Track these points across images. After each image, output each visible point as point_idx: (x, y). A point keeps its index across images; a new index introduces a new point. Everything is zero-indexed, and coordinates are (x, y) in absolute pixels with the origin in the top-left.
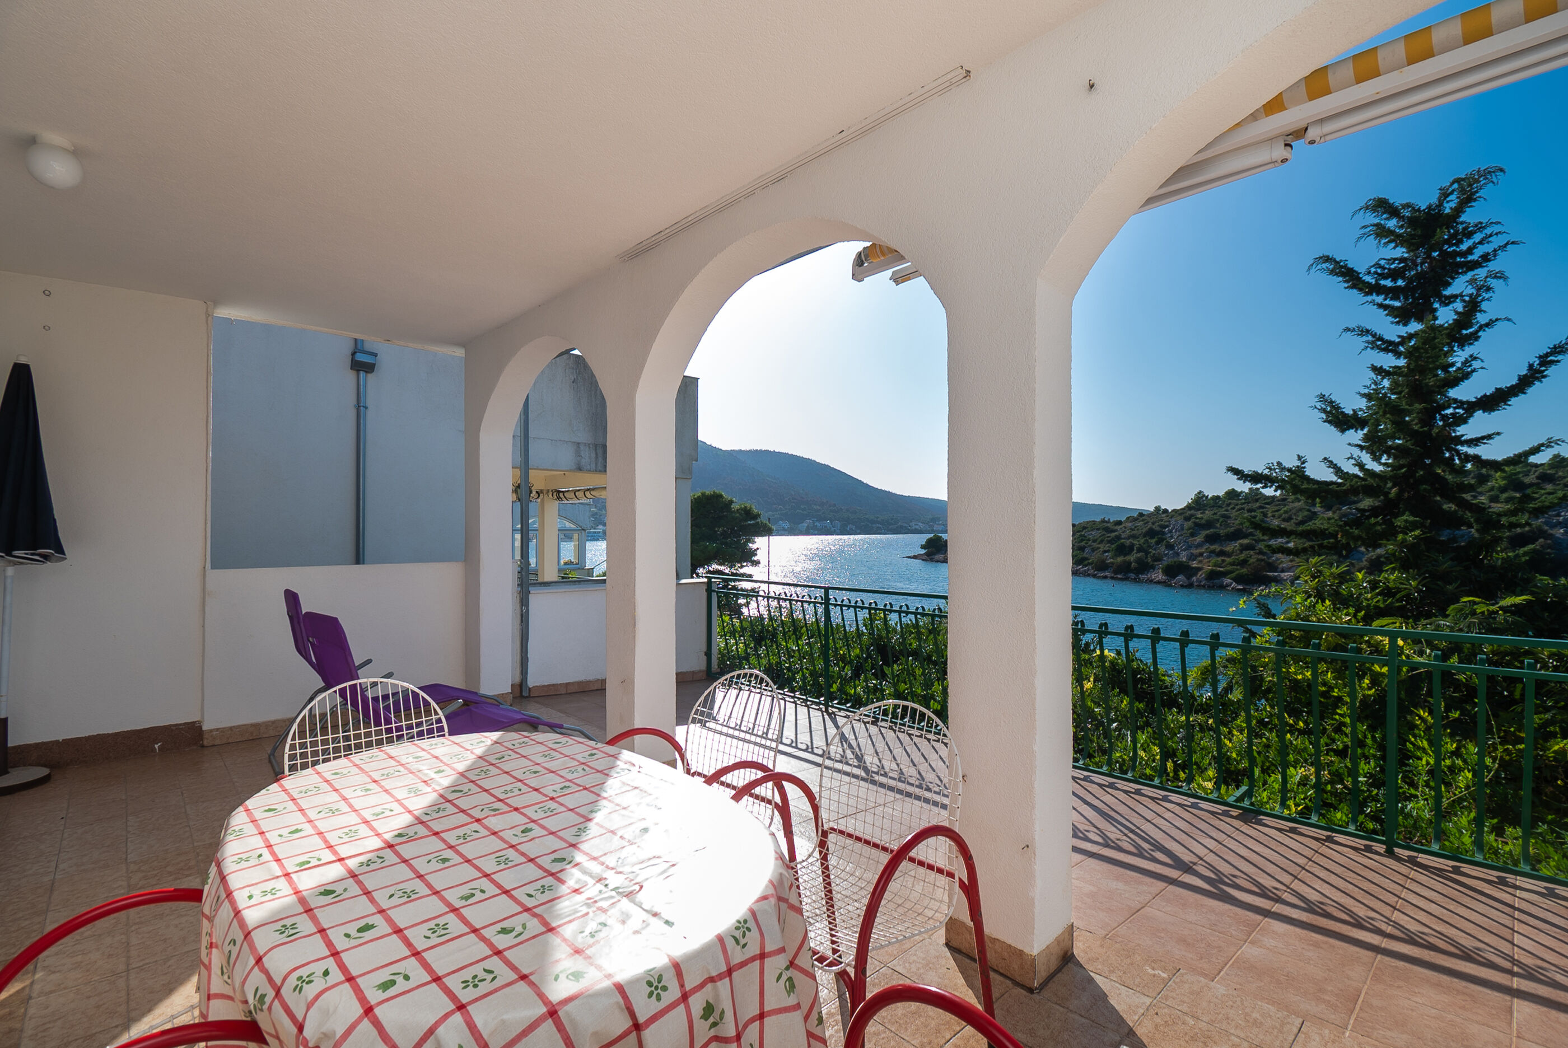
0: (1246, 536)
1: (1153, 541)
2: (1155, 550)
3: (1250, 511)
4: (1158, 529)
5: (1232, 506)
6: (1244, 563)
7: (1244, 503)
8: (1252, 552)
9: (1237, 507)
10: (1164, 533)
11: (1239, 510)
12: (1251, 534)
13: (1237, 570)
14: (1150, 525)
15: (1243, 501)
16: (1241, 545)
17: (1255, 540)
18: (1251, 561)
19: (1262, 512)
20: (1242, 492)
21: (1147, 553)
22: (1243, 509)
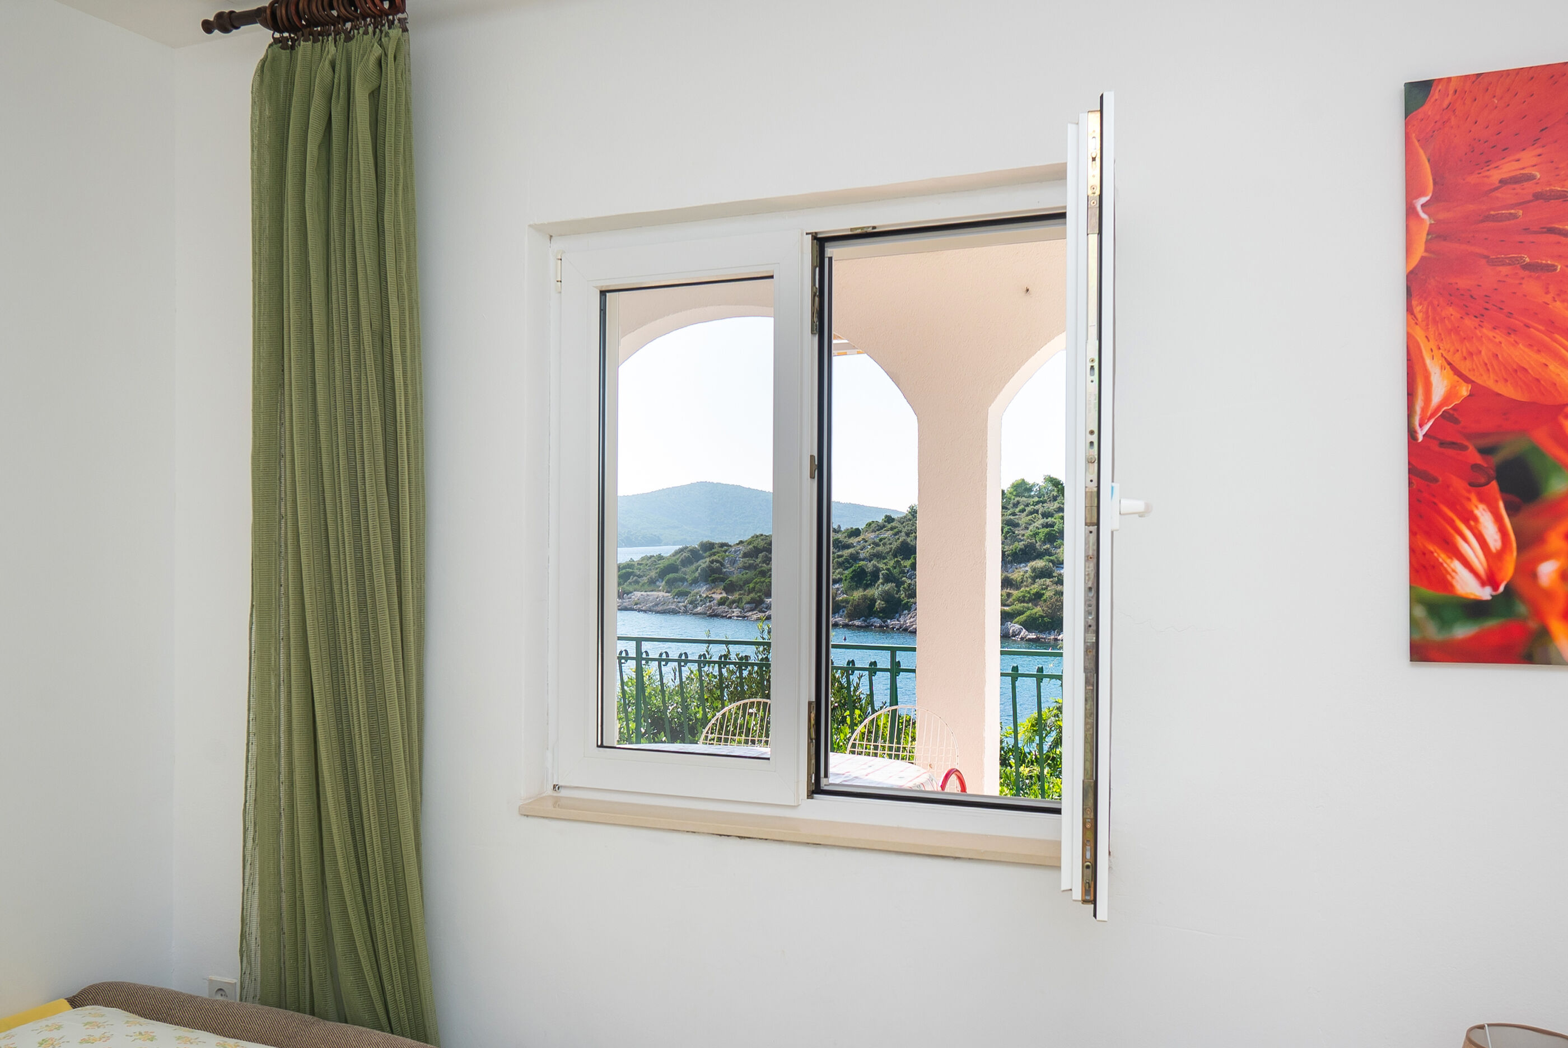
0: (1040, 556)
5: (1021, 507)
6: (1038, 596)
7: (1038, 503)
8: (1048, 581)
9: (1028, 509)
11: (1031, 513)
13: (1028, 609)
14: (903, 537)
15: (1036, 499)
16: (1034, 570)
17: (1052, 561)
18: (1048, 594)
20: (1034, 485)
21: (899, 584)
22: (1037, 512)
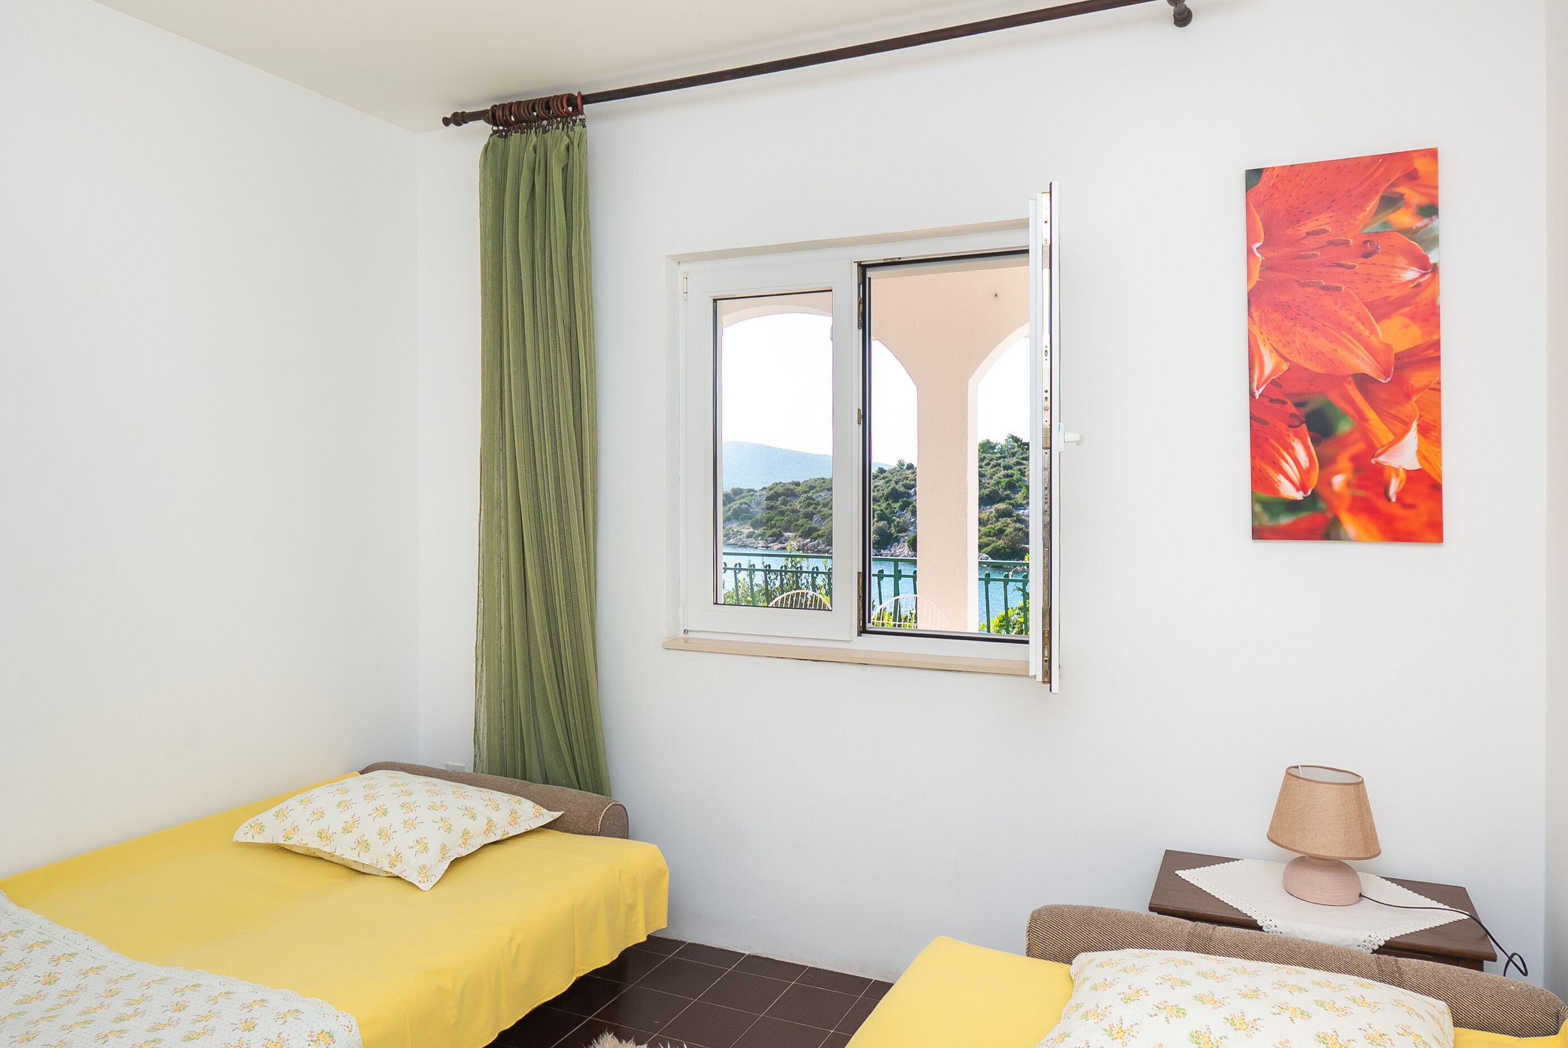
0: (1002, 500)
1: (897, 505)
2: (899, 517)
3: (1006, 468)
4: (902, 489)
5: (987, 461)
6: (1000, 532)
7: (1000, 458)
8: (1009, 520)
9: (992, 463)
10: (909, 496)
11: (995, 466)
12: (1008, 497)
13: (993, 542)
14: (893, 485)
15: (999, 455)
16: (997, 511)
17: (1012, 504)
18: (1009, 530)
19: (1020, 470)
20: (997, 444)
21: (890, 521)
22: (999, 465)
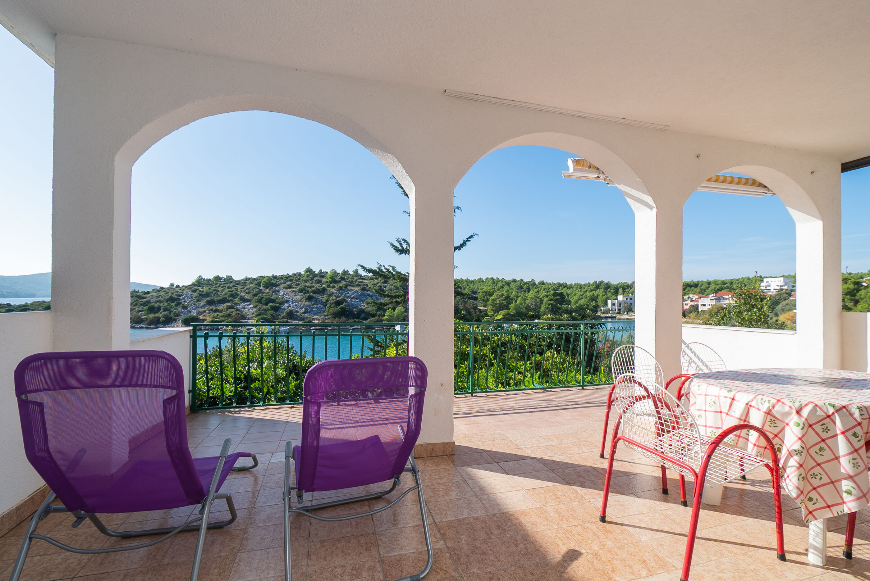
0: (229, 301)
1: (173, 304)
2: (175, 309)
3: (228, 287)
4: (176, 297)
5: (219, 284)
6: (229, 315)
7: (225, 284)
8: (233, 310)
9: (222, 286)
10: (180, 299)
11: (223, 287)
12: (231, 300)
13: (226, 319)
14: (169, 294)
15: (224, 282)
16: (227, 306)
17: (234, 303)
18: (233, 314)
19: (235, 289)
20: (222, 278)
21: (170, 311)
22: (225, 287)
